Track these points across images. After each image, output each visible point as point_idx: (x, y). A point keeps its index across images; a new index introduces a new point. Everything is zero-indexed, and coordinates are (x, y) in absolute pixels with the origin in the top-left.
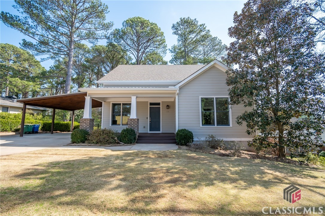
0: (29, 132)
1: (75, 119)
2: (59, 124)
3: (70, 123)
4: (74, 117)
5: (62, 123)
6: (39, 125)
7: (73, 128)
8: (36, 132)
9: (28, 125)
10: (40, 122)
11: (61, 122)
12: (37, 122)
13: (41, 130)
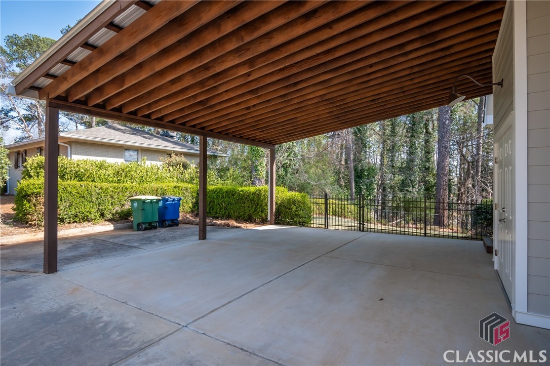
0: (150, 223)
1: (279, 176)
2: (233, 195)
3: (265, 191)
4: (277, 171)
5: (242, 191)
6: (179, 200)
7: (274, 210)
8: (172, 221)
9: (144, 201)
10: (186, 189)
11: (240, 189)
12: (178, 187)
13: (192, 212)
